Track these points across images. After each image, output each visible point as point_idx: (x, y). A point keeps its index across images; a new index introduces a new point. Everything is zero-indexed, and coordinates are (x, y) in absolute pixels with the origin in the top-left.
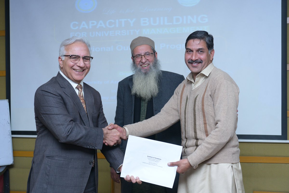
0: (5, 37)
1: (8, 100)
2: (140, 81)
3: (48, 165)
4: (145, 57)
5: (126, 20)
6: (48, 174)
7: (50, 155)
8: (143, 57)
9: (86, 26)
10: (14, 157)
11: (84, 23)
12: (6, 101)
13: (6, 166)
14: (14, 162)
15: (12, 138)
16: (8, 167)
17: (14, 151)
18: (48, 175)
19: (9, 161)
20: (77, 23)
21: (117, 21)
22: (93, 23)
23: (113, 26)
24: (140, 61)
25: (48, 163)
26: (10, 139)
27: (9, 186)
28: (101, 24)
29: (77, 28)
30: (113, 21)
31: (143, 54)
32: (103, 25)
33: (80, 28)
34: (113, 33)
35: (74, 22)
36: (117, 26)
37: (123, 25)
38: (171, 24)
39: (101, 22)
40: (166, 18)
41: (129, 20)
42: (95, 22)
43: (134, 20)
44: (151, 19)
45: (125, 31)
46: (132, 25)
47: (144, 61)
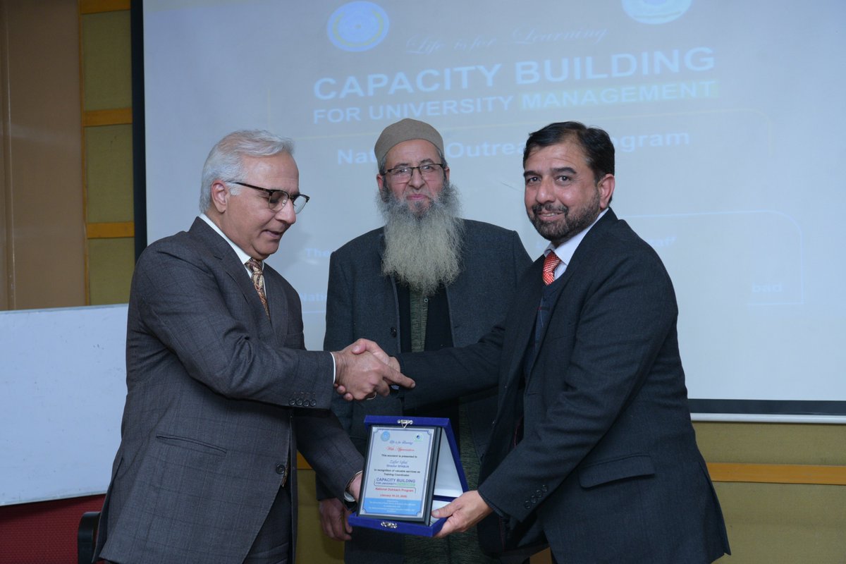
0: (131, 126)
2: (405, 237)
3: (160, 461)
4: (420, 172)
5: (473, 68)
7: (167, 435)
8: (416, 171)
9: (358, 90)
11: (352, 79)
18: (156, 489)
20: (332, 81)
21: (447, 72)
22: (378, 81)
23: (435, 87)
24: (407, 183)
25: (160, 456)
28: (401, 83)
29: (332, 95)
30: (435, 73)
31: (415, 165)
32: (407, 86)
33: (343, 95)
34: (437, 108)
35: (325, 80)
36: (448, 86)
37: (465, 85)
38: (605, 76)
39: (401, 75)
40: (589, 60)
41: (481, 68)
42: (384, 77)
43: (497, 67)
44: (548, 63)
45: (471, 101)
46: (490, 83)
47: (417, 183)
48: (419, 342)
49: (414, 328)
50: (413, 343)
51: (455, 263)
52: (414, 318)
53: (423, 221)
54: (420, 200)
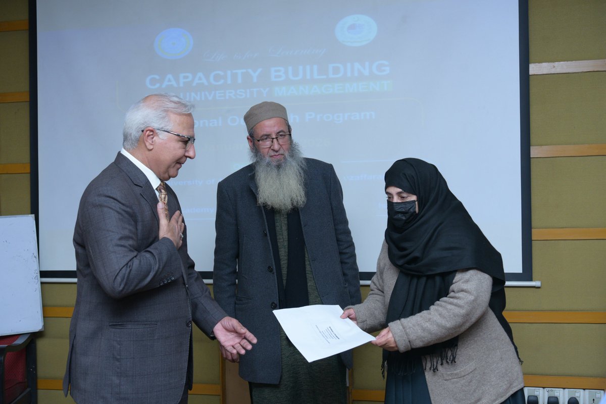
0: (28, 104)
1: (33, 215)
2: (271, 181)
3: (116, 341)
4: (277, 140)
5: (244, 71)
6: (118, 357)
9: (174, 83)
10: (44, 317)
11: (170, 76)
12: (31, 218)
13: (29, 335)
14: (44, 326)
15: (42, 283)
16: (34, 336)
17: (44, 307)
18: (118, 360)
19: (36, 325)
20: (157, 77)
21: (229, 73)
23: (221, 82)
24: (270, 147)
26: (38, 286)
27: (35, 369)
28: (200, 79)
29: (157, 86)
30: (221, 73)
31: (274, 136)
32: (204, 81)
33: (164, 86)
34: (222, 95)
35: (152, 76)
36: (229, 82)
37: (240, 81)
38: (324, 77)
39: (200, 74)
40: (315, 67)
41: (250, 71)
42: (190, 75)
43: (259, 70)
44: (290, 68)
45: (243, 91)
46: (255, 80)
47: (276, 147)
48: (281, 237)
49: (278, 229)
50: (278, 238)
51: (303, 193)
52: (277, 222)
53: (281, 169)
54: (278, 157)
